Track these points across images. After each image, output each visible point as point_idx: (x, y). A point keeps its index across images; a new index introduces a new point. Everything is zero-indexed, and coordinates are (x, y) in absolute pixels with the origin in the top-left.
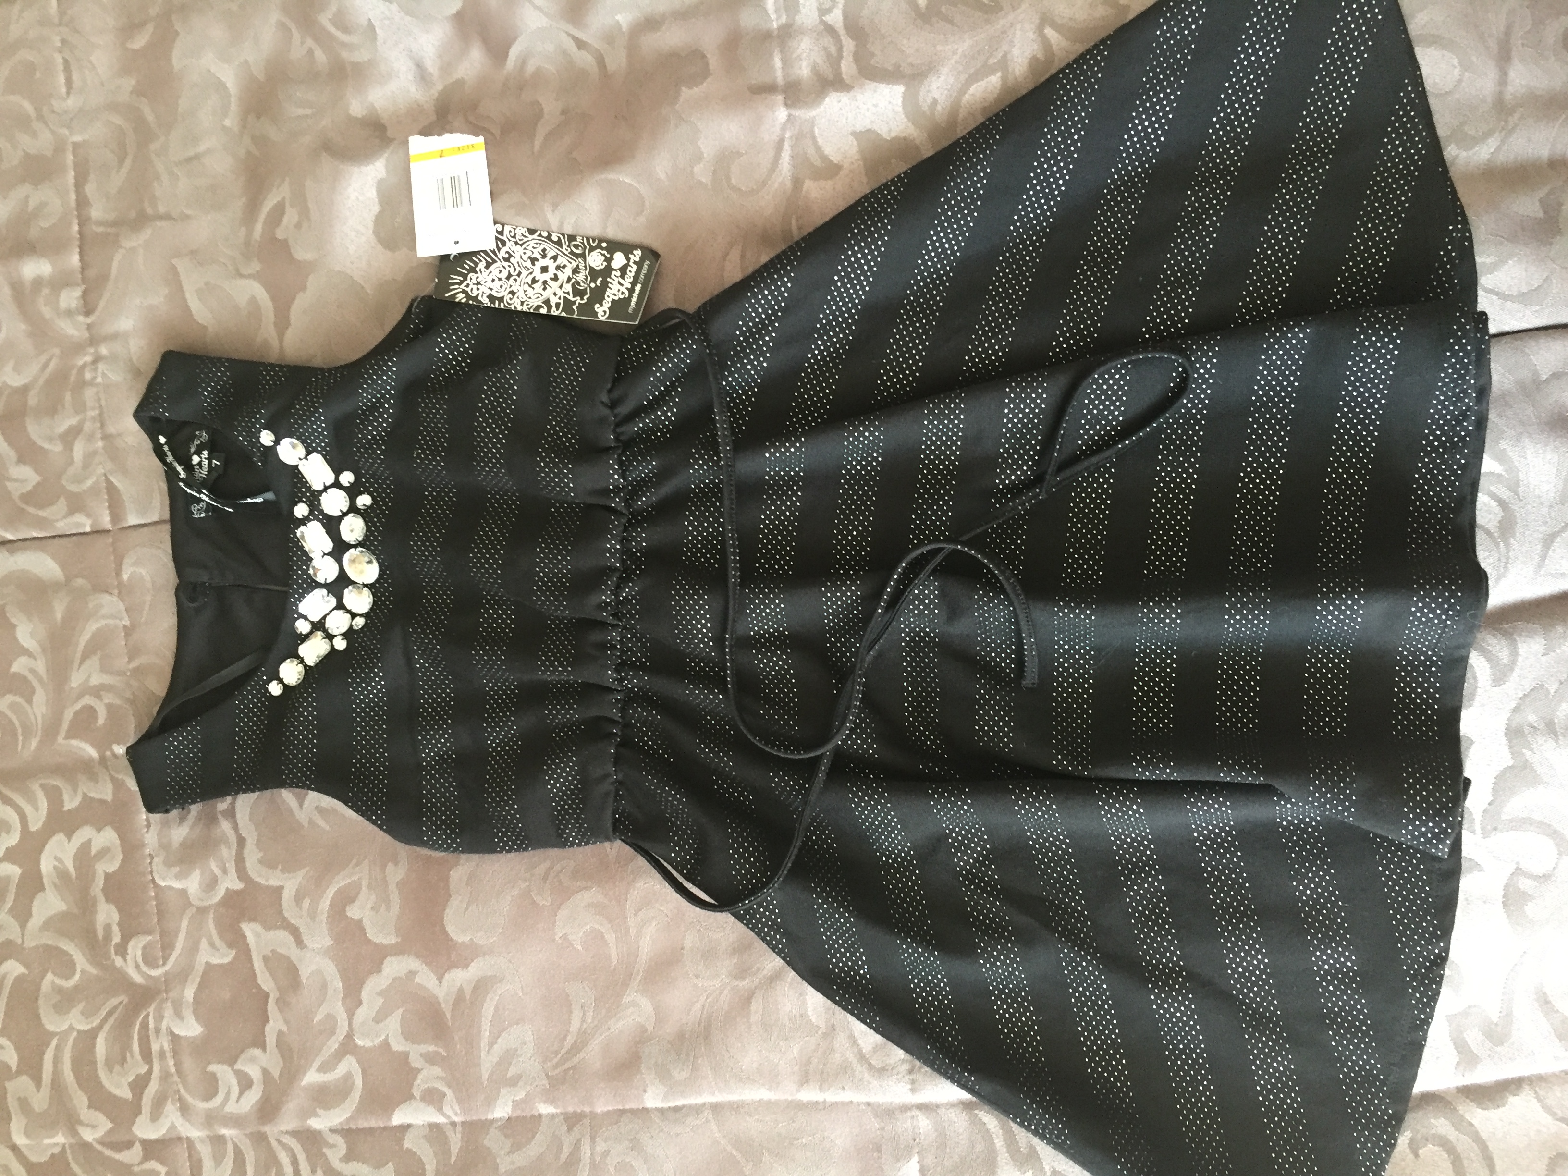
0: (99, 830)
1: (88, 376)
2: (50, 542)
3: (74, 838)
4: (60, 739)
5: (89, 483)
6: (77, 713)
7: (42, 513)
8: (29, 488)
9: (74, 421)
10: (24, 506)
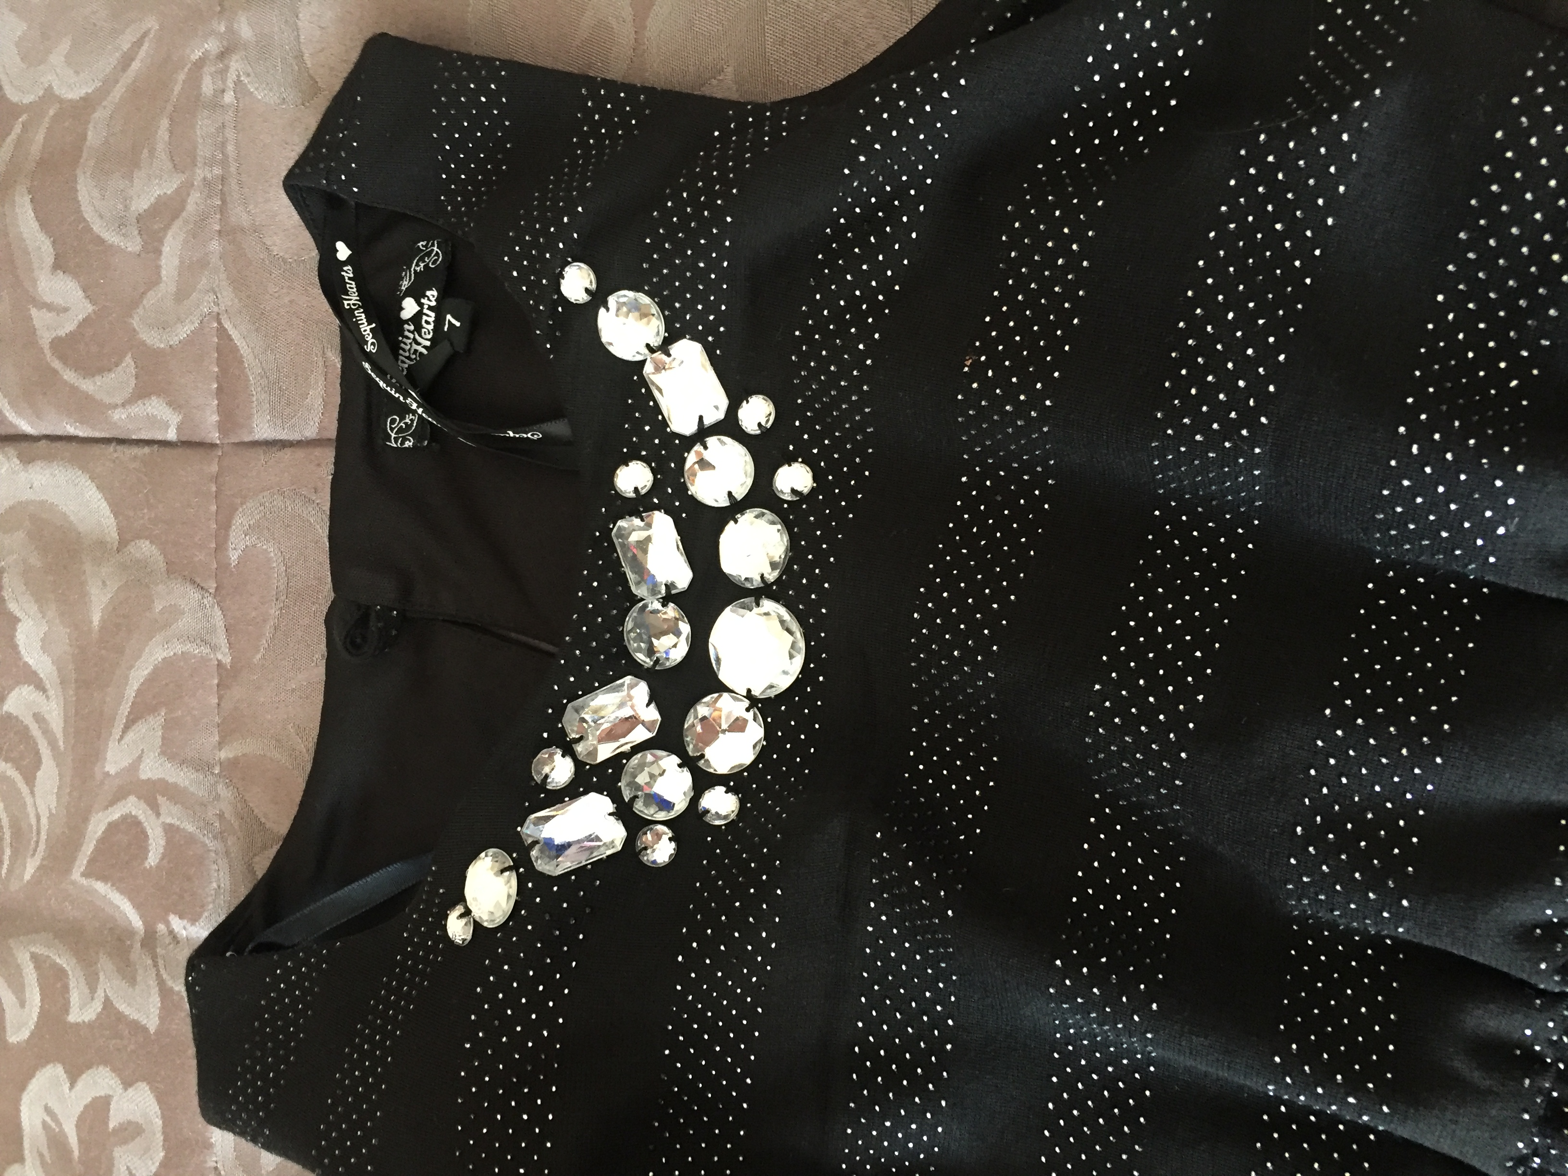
0: (127, 1084)
1: (208, 87)
2: (97, 449)
3: (80, 1084)
4: (76, 875)
5: (184, 331)
6: (112, 827)
7: (87, 385)
8: (69, 326)
9: (168, 186)
10: (57, 364)
